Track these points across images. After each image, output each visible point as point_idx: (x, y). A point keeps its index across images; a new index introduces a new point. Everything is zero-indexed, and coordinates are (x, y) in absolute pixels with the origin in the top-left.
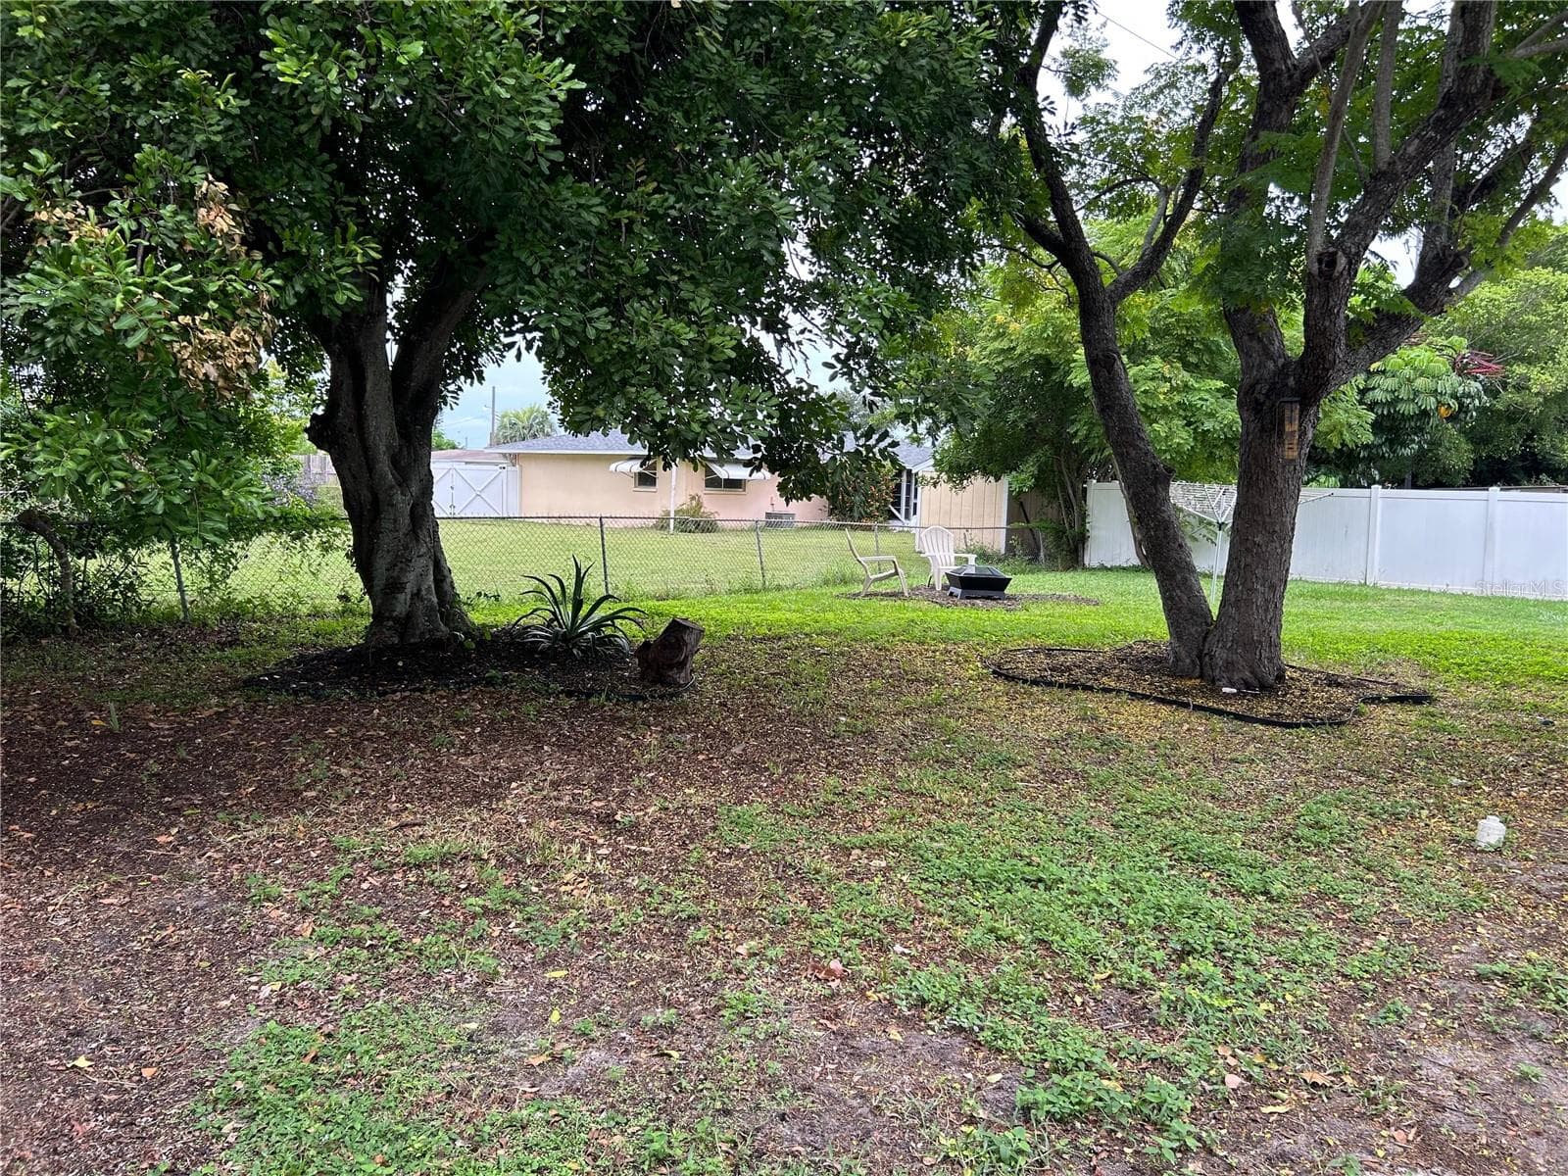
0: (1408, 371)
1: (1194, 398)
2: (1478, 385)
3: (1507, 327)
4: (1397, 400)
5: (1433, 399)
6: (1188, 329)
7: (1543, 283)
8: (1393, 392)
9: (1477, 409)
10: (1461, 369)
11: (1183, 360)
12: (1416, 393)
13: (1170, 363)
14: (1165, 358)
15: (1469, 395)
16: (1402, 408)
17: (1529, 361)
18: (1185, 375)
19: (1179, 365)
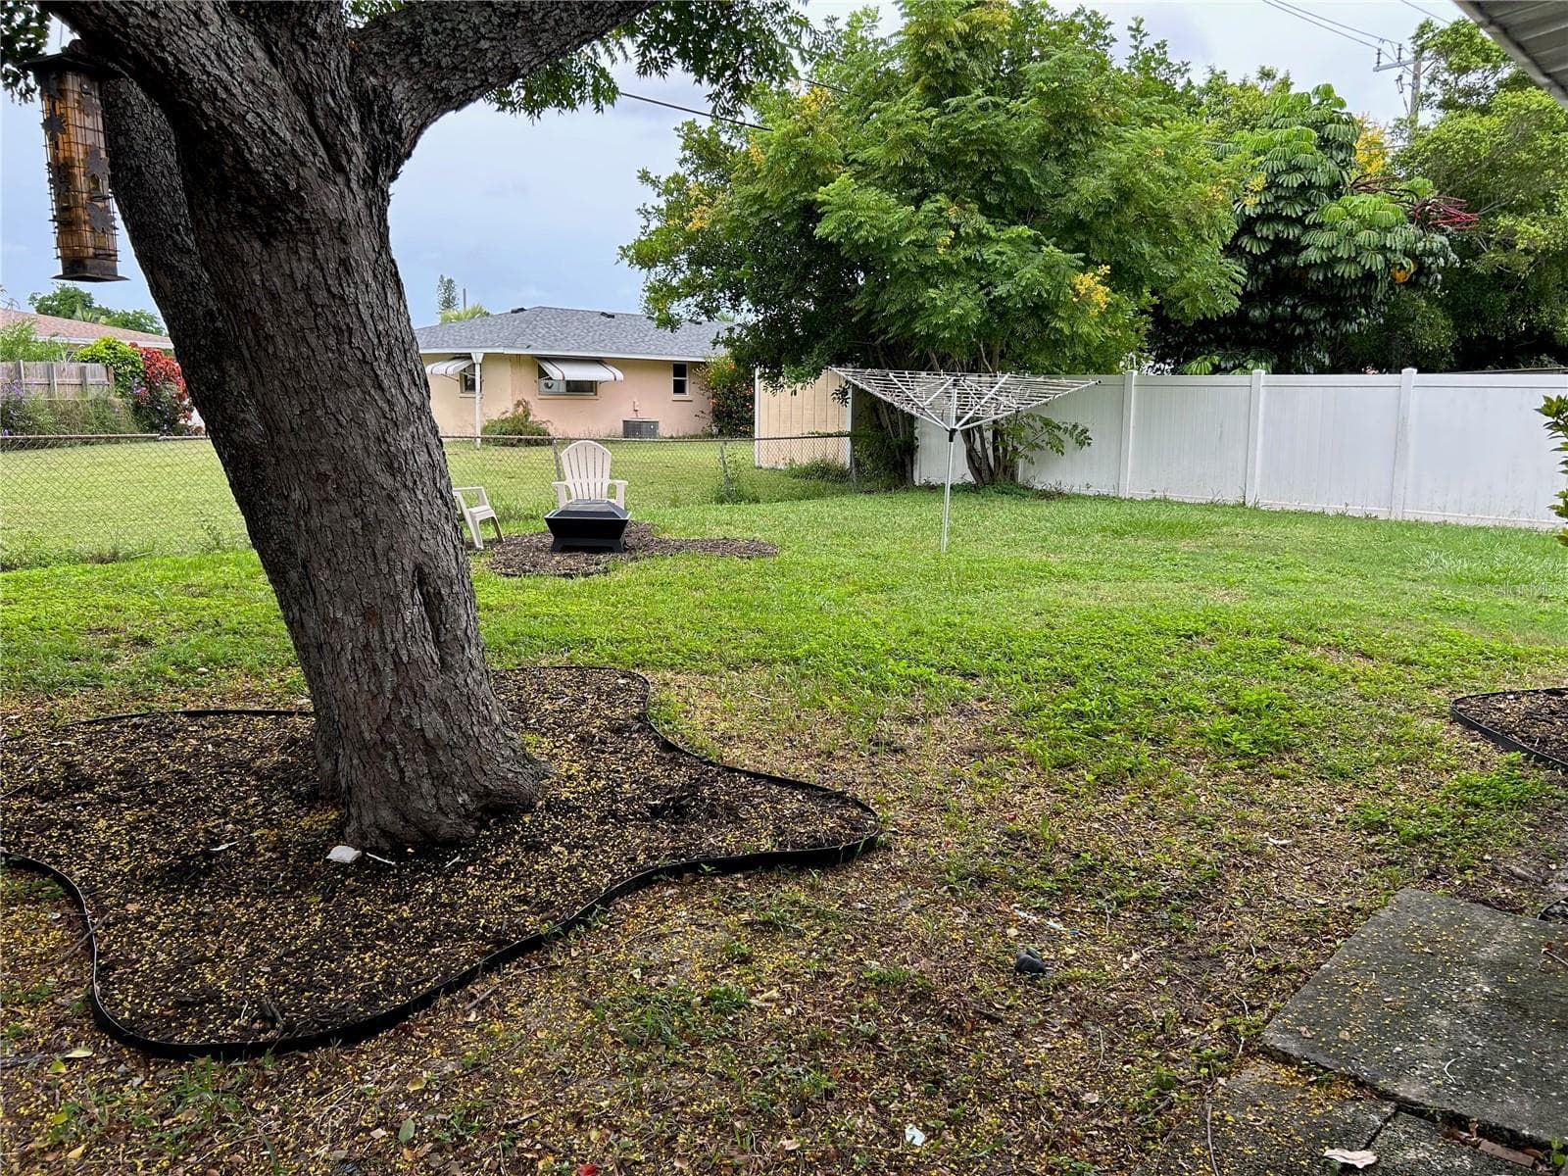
0: (1350, 223)
1: (988, 254)
2: (1444, 239)
3: (1493, 169)
4: (1336, 260)
5: (1380, 257)
6: (981, 154)
7: (1534, 106)
8: (1329, 249)
9: (1442, 270)
10: (1422, 219)
11: (980, 198)
12: (1359, 249)
13: (961, 205)
14: (953, 196)
15: (1431, 253)
16: (1341, 270)
17: (1519, 210)
18: (980, 221)
19: (974, 206)
